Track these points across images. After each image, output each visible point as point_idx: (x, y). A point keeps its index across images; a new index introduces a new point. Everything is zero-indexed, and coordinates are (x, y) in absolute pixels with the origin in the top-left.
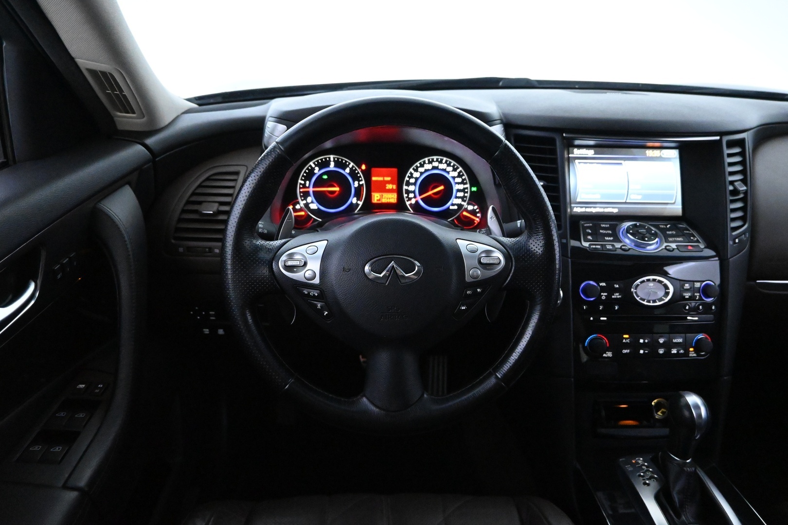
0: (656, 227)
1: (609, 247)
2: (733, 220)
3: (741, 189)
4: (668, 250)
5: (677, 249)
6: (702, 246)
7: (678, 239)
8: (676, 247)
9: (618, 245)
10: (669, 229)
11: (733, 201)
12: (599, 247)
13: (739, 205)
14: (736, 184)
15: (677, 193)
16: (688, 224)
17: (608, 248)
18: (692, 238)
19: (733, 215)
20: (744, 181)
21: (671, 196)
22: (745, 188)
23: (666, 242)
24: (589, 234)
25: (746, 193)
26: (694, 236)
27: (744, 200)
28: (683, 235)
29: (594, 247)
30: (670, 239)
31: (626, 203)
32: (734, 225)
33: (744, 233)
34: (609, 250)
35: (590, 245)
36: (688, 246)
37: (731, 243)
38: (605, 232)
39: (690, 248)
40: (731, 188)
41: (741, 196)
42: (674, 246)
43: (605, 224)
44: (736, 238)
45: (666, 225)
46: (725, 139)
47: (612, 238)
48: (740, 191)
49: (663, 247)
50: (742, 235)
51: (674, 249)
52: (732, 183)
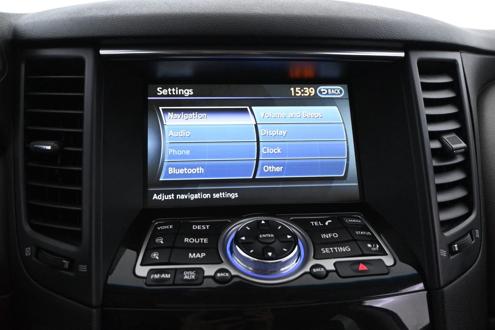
0: (304, 225)
1: (189, 276)
2: (444, 206)
3: (454, 146)
4: (317, 276)
5: (336, 271)
6: (388, 261)
7: (341, 249)
8: (334, 268)
9: (209, 270)
10: (327, 230)
11: (439, 171)
12: (168, 276)
13: (456, 176)
14: (445, 137)
15: (348, 160)
16: (367, 218)
17: (186, 277)
18: (369, 245)
19: (443, 198)
20: (461, 133)
21: (337, 166)
22: (463, 145)
23: (315, 258)
24: (158, 248)
25: (466, 153)
26: (374, 241)
27: (465, 166)
28: (352, 240)
29: (157, 276)
30: (325, 251)
31: (254, 181)
32: (446, 216)
33: (469, 230)
34: (189, 282)
35: (151, 272)
36: (359, 262)
37: (443, 253)
38: (194, 240)
39: (362, 267)
40: (436, 145)
41: (460, 159)
42: (329, 264)
43: (202, 224)
44: (453, 243)
45: (323, 221)
46: (415, 57)
47: (203, 255)
48: (454, 150)
49: (307, 269)
50: (467, 234)
51: (328, 272)
52: (435, 136)
